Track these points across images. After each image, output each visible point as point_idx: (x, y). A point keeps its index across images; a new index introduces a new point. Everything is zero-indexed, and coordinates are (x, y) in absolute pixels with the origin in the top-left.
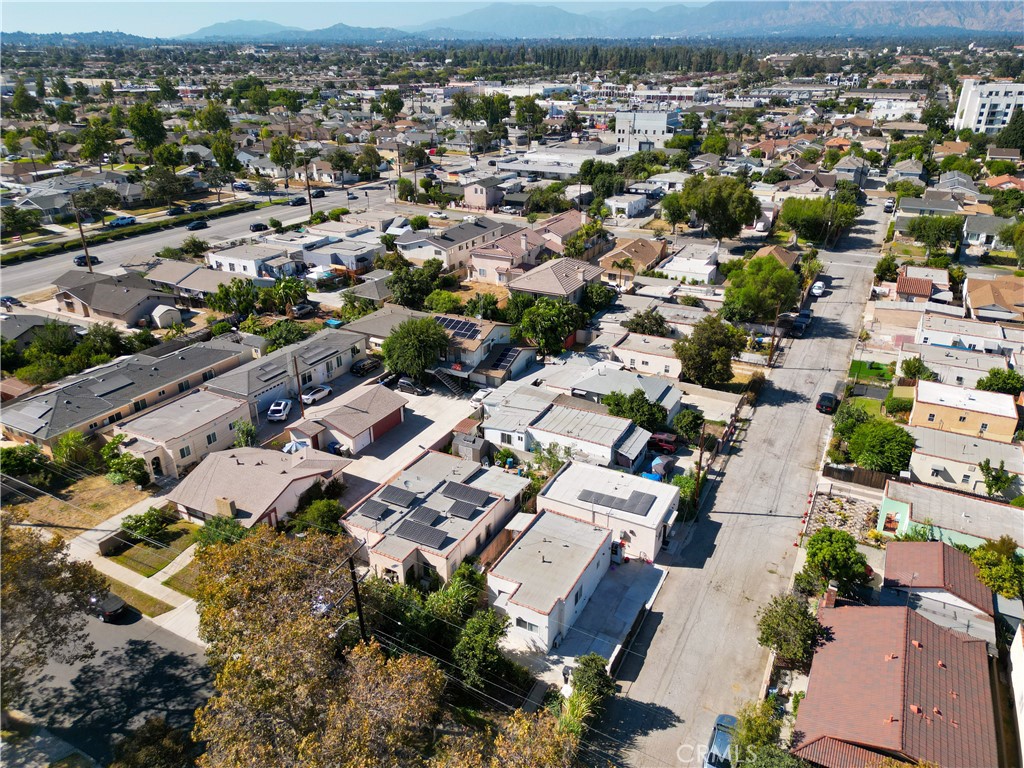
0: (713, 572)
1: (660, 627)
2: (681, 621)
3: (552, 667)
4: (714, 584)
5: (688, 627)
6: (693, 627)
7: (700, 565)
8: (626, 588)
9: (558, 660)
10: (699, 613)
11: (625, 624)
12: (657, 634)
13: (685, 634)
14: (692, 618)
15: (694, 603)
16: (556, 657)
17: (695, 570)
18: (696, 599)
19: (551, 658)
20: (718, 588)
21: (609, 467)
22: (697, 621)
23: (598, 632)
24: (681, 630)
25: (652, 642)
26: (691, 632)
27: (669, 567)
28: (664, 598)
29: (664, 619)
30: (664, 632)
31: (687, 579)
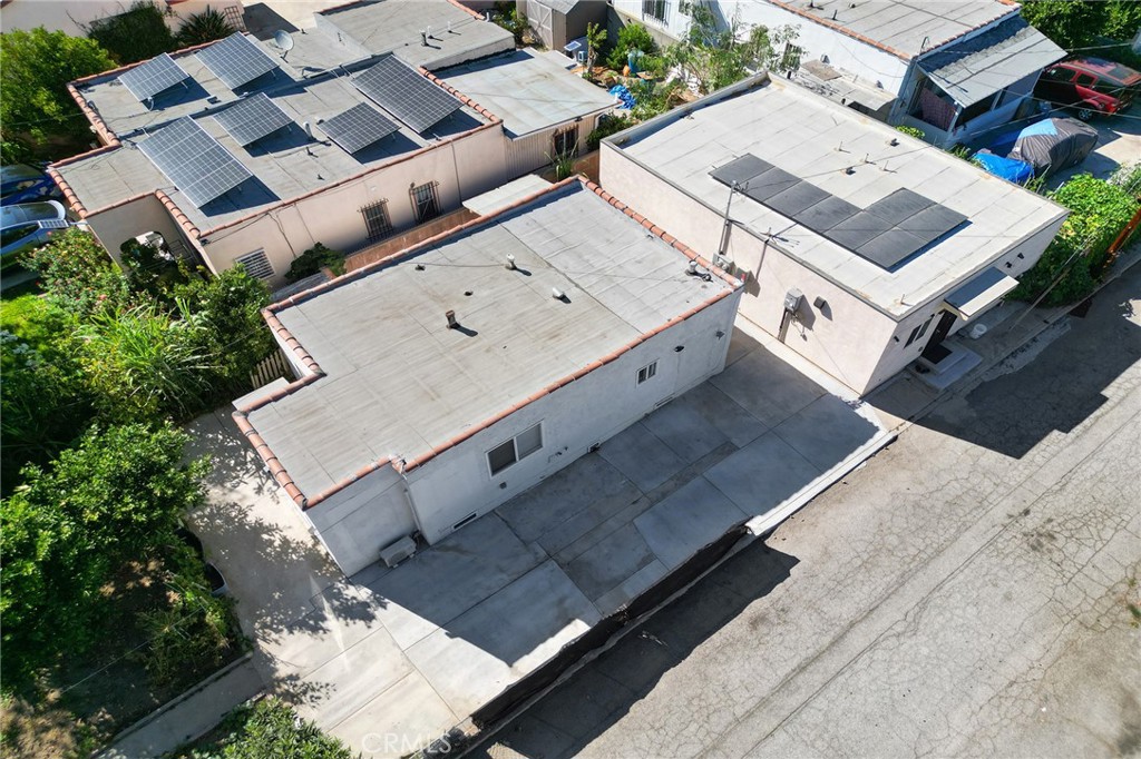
0: (1049, 482)
1: (757, 606)
2: (844, 610)
3: (333, 623)
4: (1030, 523)
5: (857, 640)
6: (873, 646)
7: (1016, 444)
9: (365, 605)
10: (923, 604)
11: (647, 559)
12: (736, 627)
13: (832, 663)
14: (890, 615)
15: (926, 563)
17: (991, 457)
18: (939, 552)
20: (1039, 541)
22: (899, 628)
23: (549, 556)
24: (826, 640)
25: (698, 650)
26: (855, 660)
27: (908, 424)
28: (831, 513)
29: (788, 580)
30: (763, 629)
31: (946, 477)
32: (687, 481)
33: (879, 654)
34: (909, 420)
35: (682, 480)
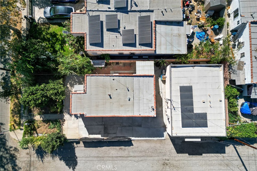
0: (177, 159)
1: (123, 147)
3: (73, 116)
4: (167, 162)
6: (131, 160)
7: (180, 152)
8: (140, 126)
10: (142, 160)
11: (115, 133)
12: (117, 147)
13: (124, 158)
14: (136, 159)
15: (148, 156)
17: (174, 151)
18: (151, 157)
20: (165, 164)
24: (126, 156)
26: (127, 160)
27: (170, 139)
28: (144, 143)
29: (129, 147)
32: (130, 127)
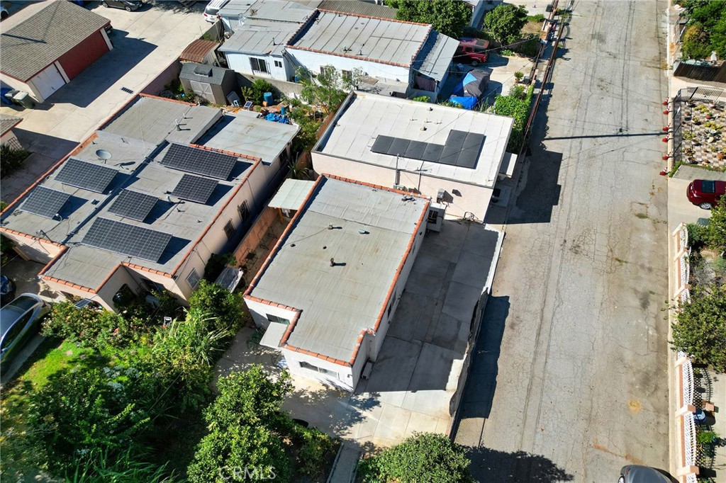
0: (564, 227)
1: (508, 320)
2: (536, 306)
3: (364, 413)
4: (569, 244)
5: (548, 315)
6: (554, 314)
7: (545, 217)
9: (371, 399)
10: (558, 291)
11: (459, 324)
12: (507, 333)
14: (551, 301)
15: (548, 276)
16: (366, 395)
17: (541, 226)
18: (549, 269)
19: (360, 398)
20: (576, 250)
21: (408, 95)
22: (557, 303)
23: (423, 342)
24: (539, 320)
25: (501, 347)
26: (552, 322)
27: (505, 225)
28: (505, 273)
30: (516, 328)
31: (532, 240)
33: (558, 316)
34: (504, 224)
35: (446, 286)
